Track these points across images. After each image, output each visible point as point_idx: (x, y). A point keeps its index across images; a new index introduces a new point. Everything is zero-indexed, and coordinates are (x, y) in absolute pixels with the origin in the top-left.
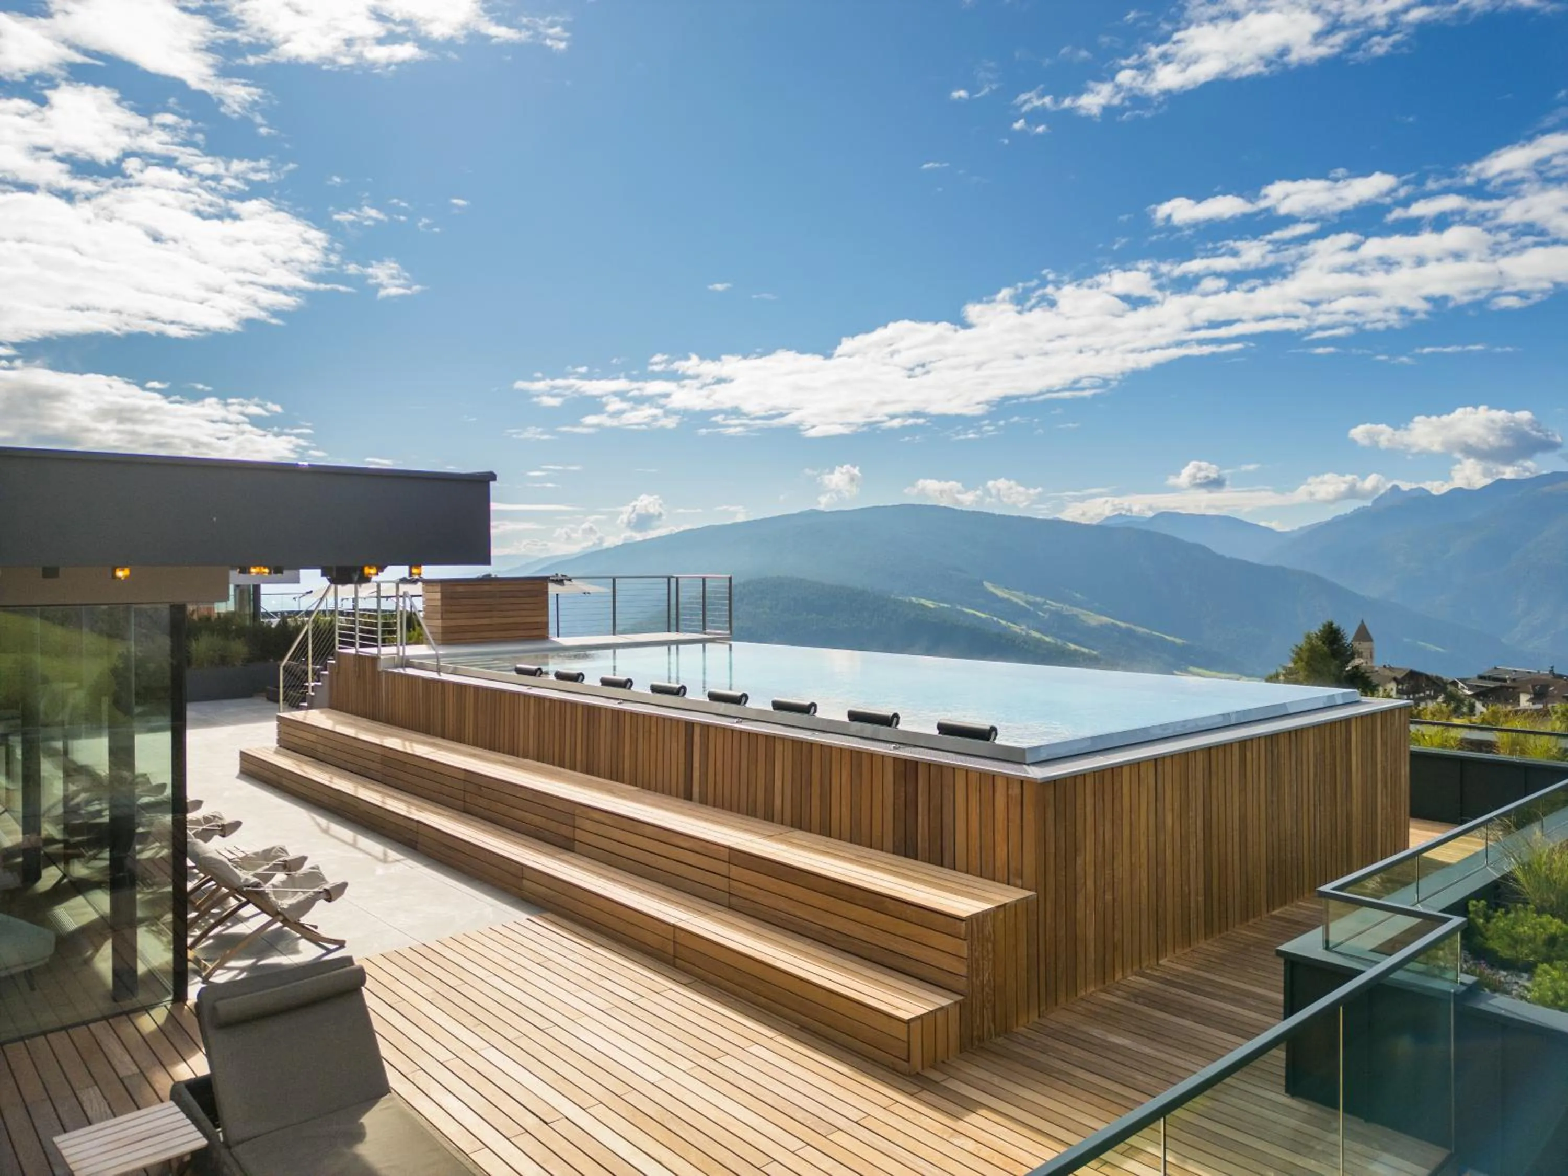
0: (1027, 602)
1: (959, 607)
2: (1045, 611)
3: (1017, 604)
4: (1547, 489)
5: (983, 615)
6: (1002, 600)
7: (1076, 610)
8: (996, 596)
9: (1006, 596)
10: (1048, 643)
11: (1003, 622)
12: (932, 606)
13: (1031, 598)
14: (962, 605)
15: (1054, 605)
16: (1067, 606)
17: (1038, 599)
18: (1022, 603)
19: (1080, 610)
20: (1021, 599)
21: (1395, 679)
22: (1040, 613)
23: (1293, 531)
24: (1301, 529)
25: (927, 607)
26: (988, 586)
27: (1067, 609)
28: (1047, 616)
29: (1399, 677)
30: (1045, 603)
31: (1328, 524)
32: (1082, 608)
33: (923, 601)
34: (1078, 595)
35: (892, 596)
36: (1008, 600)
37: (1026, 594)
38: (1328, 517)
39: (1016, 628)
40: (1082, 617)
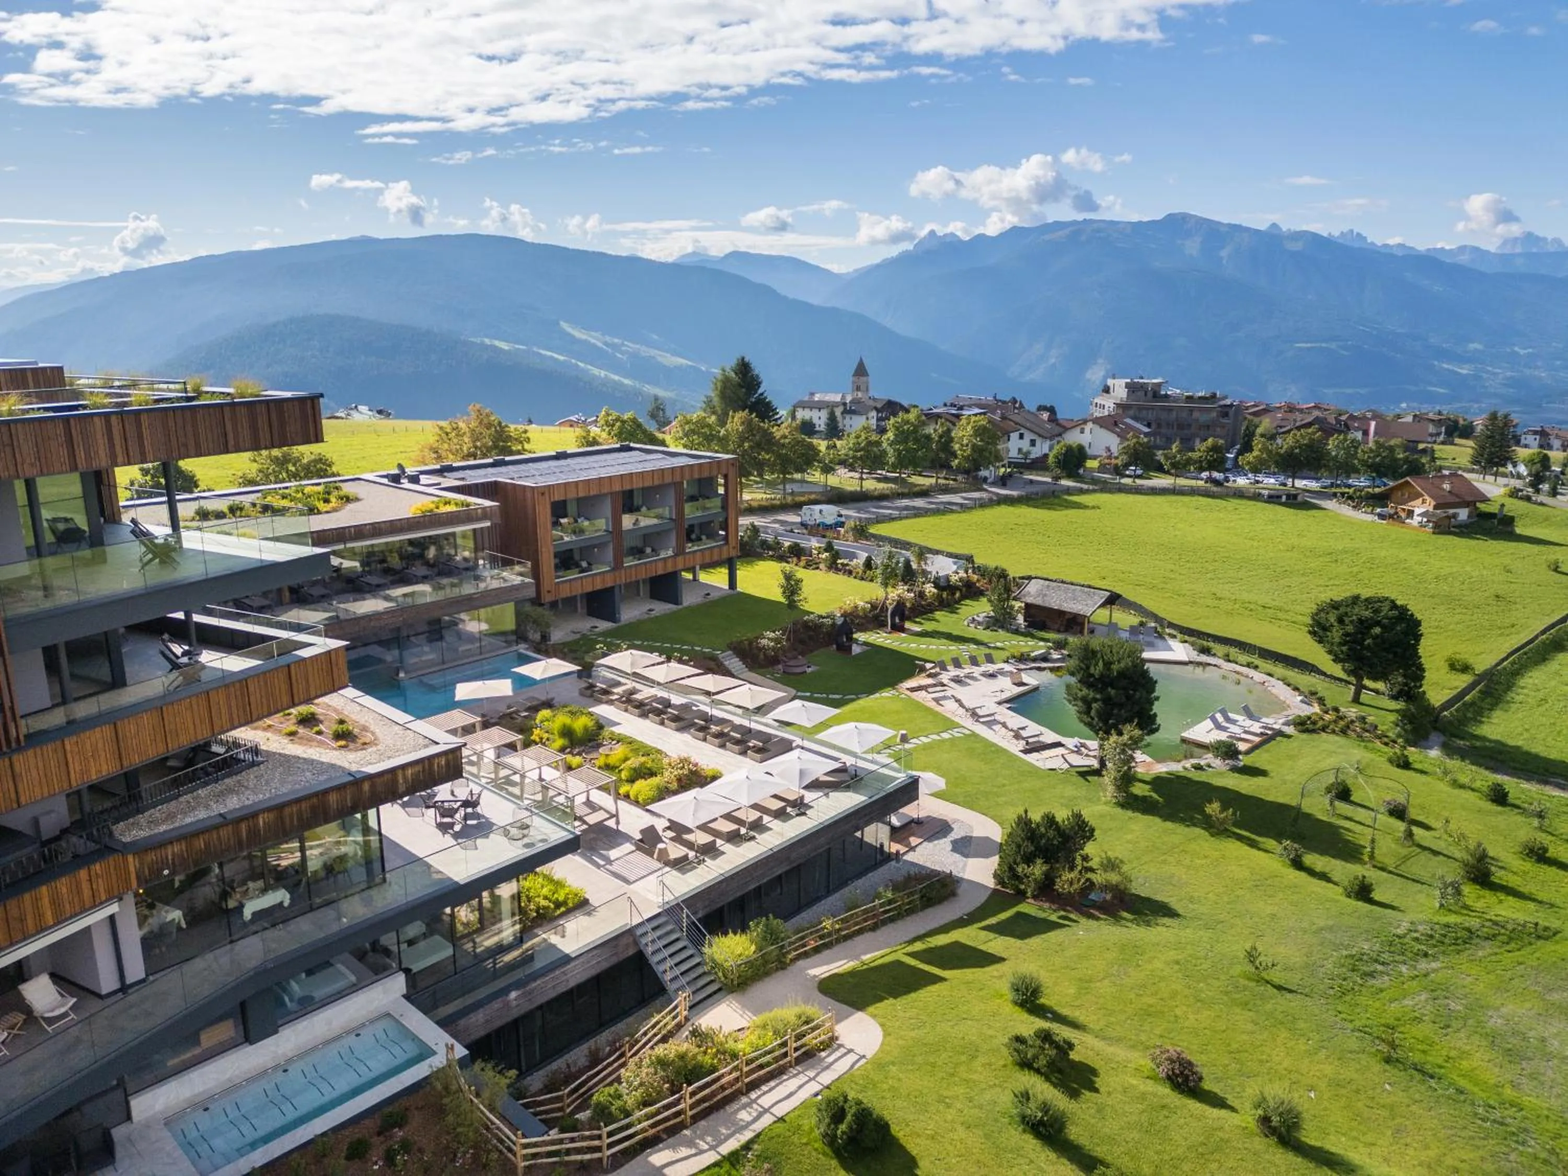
0: (606, 344)
1: (535, 349)
2: (622, 353)
3: (594, 345)
4: (1047, 237)
5: (561, 358)
6: (579, 341)
7: (653, 352)
8: (573, 337)
9: (584, 337)
10: (626, 385)
11: (581, 365)
12: (506, 348)
13: (608, 339)
14: (539, 347)
15: (631, 346)
16: (644, 348)
17: (616, 340)
18: (599, 344)
19: (656, 352)
20: (598, 339)
21: (876, 408)
22: (619, 355)
23: (848, 273)
24: (856, 271)
25: (501, 350)
26: (564, 325)
27: (645, 351)
28: (625, 358)
29: (879, 406)
30: (623, 345)
31: (878, 266)
32: (659, 349)
33: (497, 343)
34: (655, 337)
35: (462, 338)
36: (586, 341)
37: (603, 335)
38: (877, 260)
39: (596, 371)
40: (659, 359)
